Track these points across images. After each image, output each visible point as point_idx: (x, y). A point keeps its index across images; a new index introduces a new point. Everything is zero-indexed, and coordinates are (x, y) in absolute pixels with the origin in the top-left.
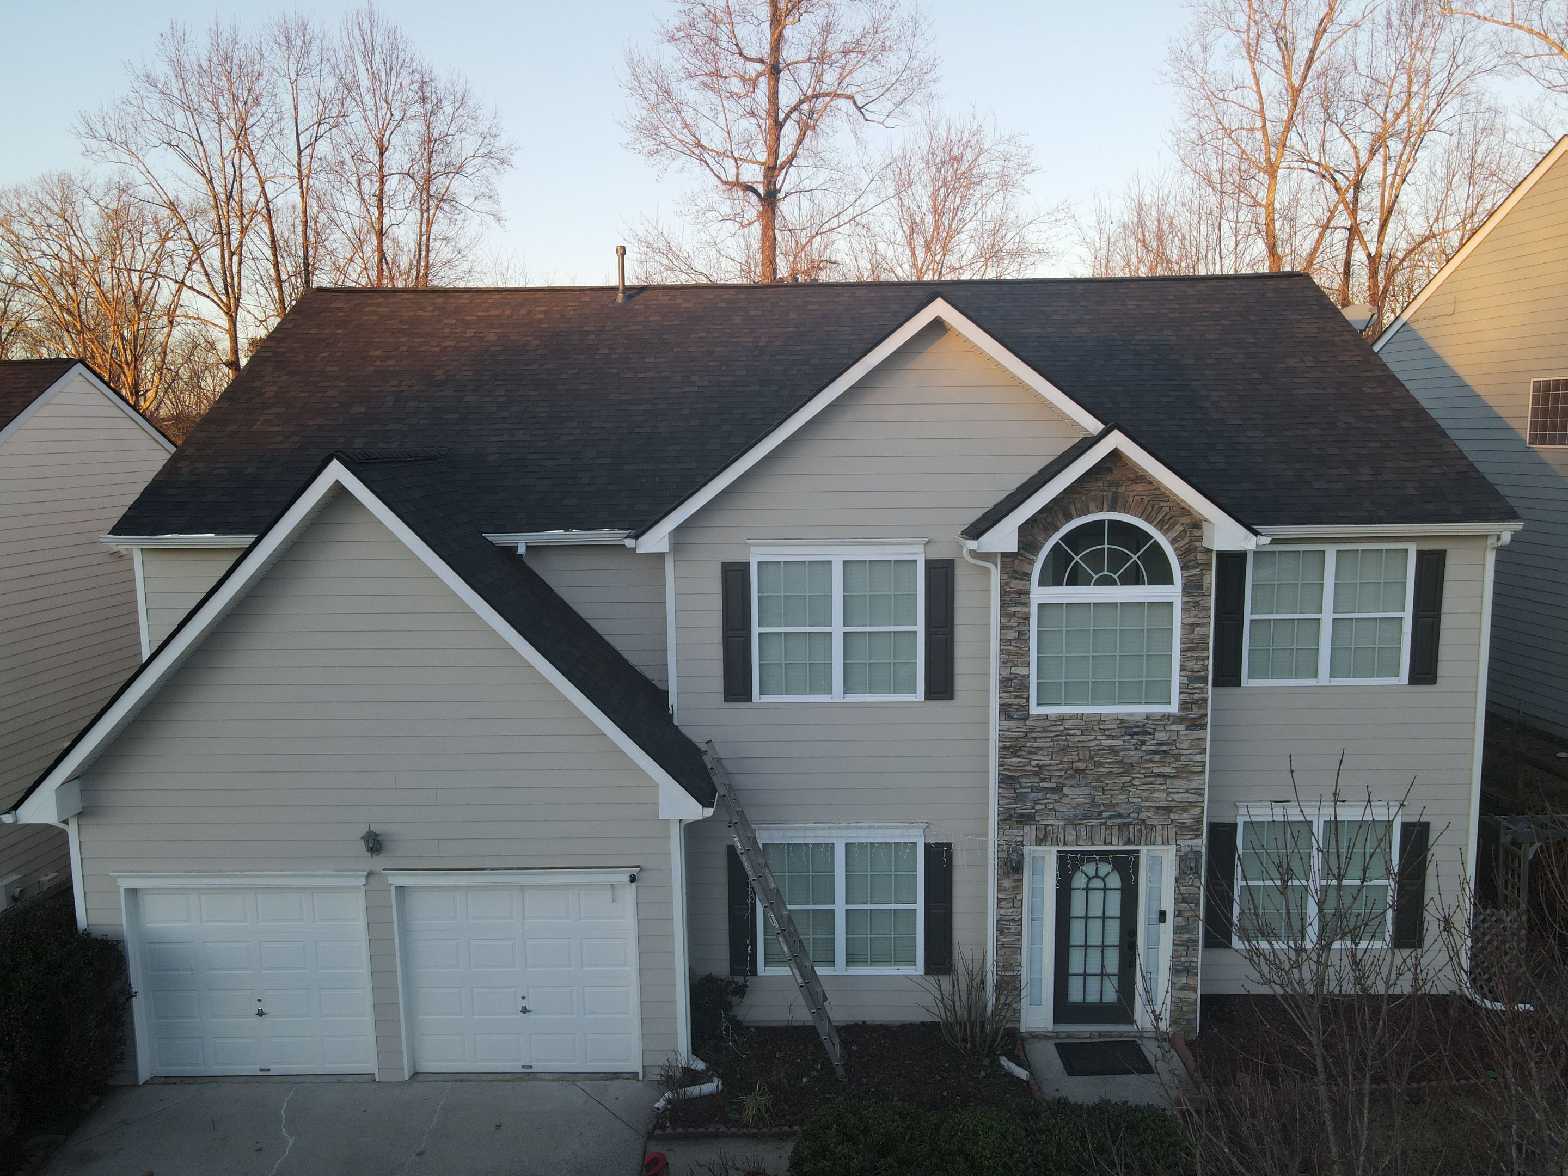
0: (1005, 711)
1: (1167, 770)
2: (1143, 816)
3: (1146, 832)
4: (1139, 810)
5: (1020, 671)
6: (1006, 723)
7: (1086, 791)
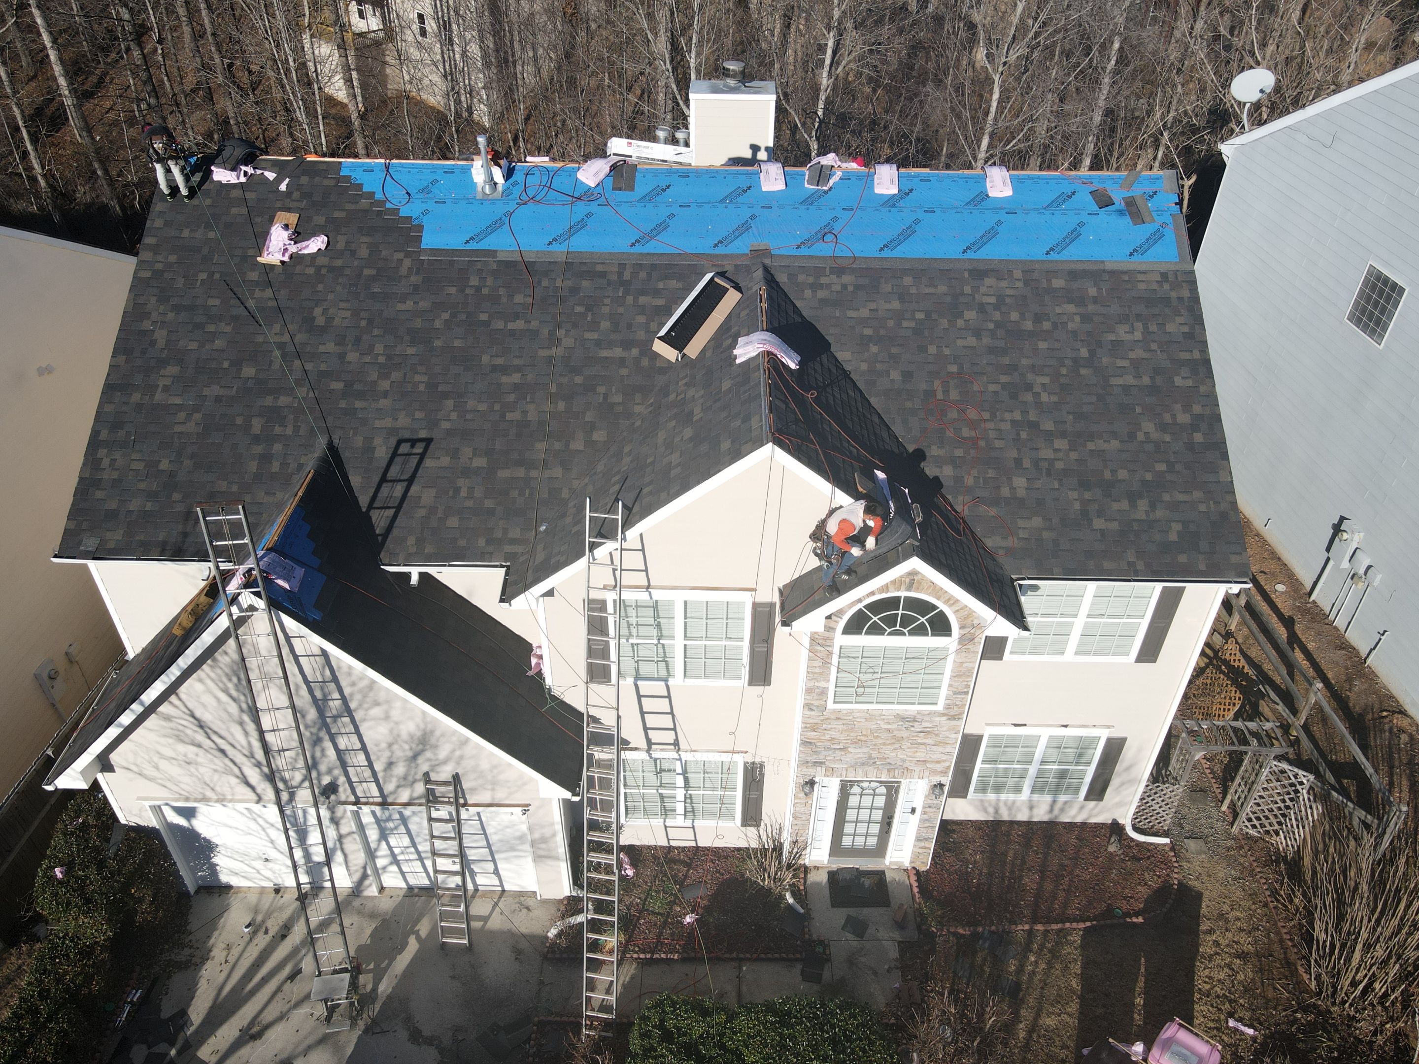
0: (808, 706)
1: (929, 741)
2: (905, 765)
3: (907, 771)
4: (904, 761)
5: (822, 684)
6: (809, 713)
7: (866, 750)
